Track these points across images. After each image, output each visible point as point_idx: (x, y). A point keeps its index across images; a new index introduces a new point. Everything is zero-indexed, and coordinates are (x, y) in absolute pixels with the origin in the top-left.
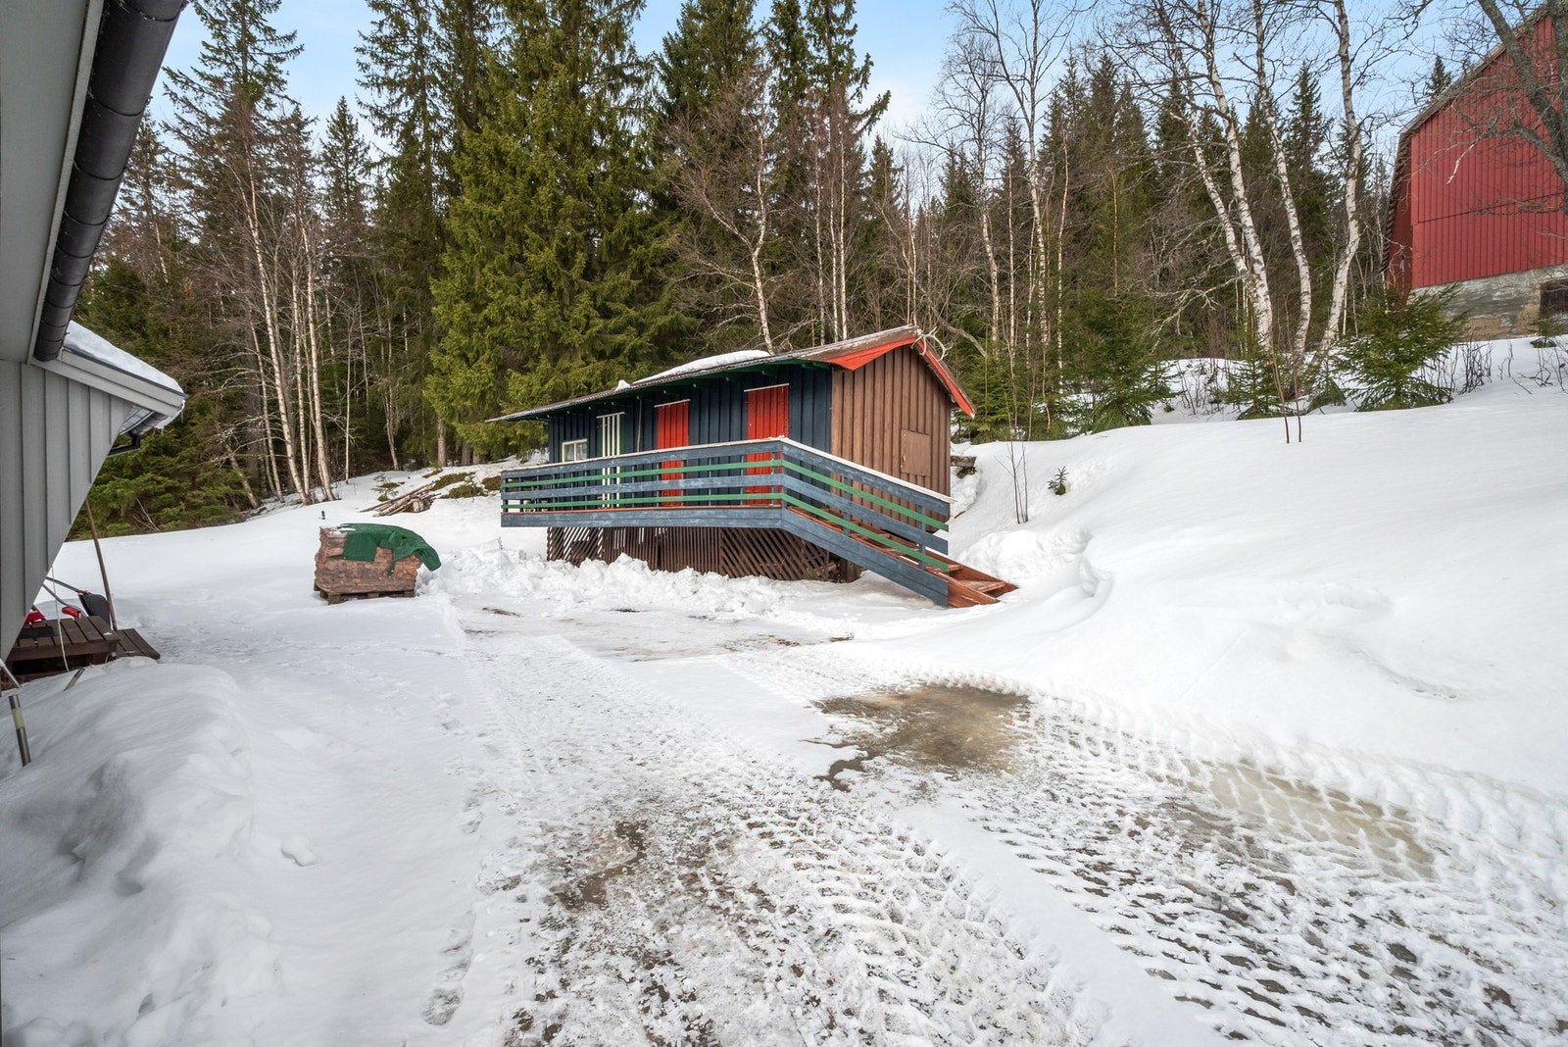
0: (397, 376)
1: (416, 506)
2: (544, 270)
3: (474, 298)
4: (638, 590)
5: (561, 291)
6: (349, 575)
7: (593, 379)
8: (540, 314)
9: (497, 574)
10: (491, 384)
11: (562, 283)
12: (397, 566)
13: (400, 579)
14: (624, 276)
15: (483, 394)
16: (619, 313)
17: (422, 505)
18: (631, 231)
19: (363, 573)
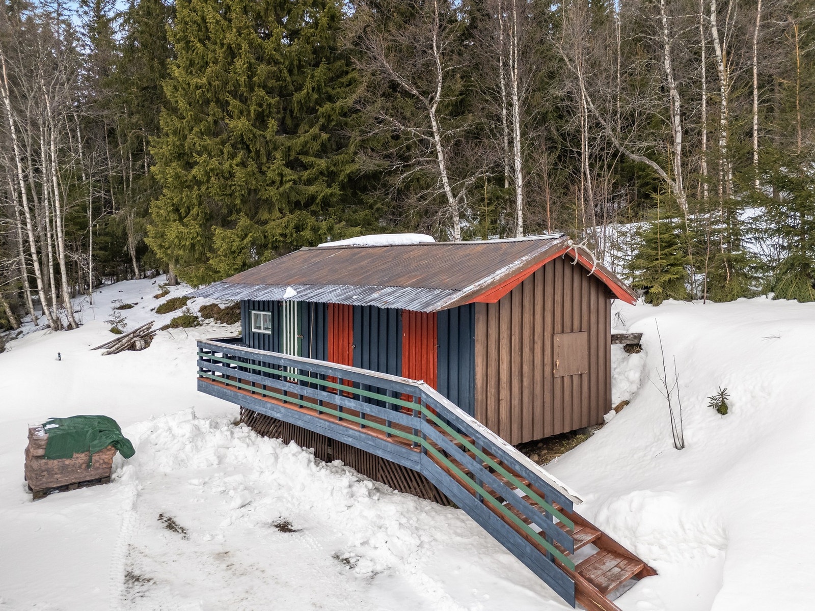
0: (133, 207)
1: (138, 345)
2: (242, 135)
3: (185, 158)
4: (303, 487)
5: (258, 152)
6: (50, 472)
7: (287, 231)
8: (239, 173)
9: (188, 447)
10: (199, 238)
11: (258, 145)
12: (94, 458)
13: (98, 468)
14: (315, 130)
15: (193, 246)
16: (312, 166)
17: (143, 343)
18: (317, 89)
19: (63, 469)
